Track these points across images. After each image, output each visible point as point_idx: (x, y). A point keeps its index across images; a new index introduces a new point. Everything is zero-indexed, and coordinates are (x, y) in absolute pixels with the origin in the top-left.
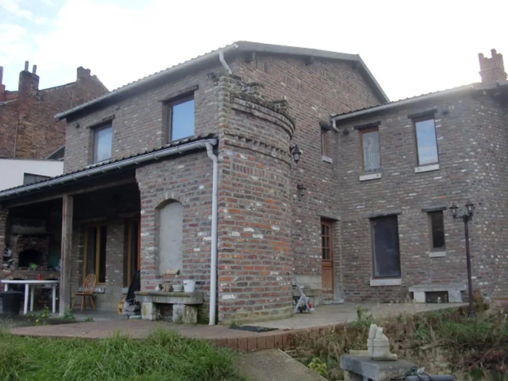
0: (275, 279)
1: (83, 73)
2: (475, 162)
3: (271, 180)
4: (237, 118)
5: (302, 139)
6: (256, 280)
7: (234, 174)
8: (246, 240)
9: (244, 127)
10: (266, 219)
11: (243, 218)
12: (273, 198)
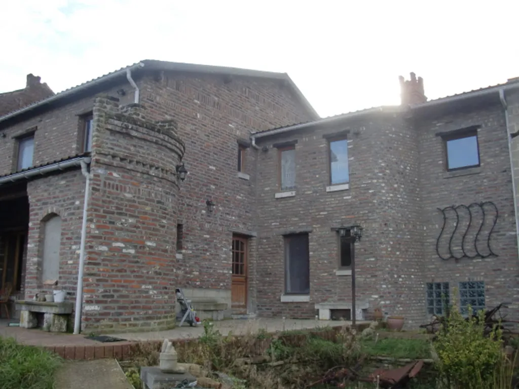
0: (147, 292)
1: (33, 80)
2: (382, 183)
3: (148, 197)
4: (111, 138)
5: (215, 156)
6: (125, 292)
7: (105, 192)
8: (114, 255)
9: (120, 146)
10: (138, 235)
11: (113, 233)
12: (150, 214)
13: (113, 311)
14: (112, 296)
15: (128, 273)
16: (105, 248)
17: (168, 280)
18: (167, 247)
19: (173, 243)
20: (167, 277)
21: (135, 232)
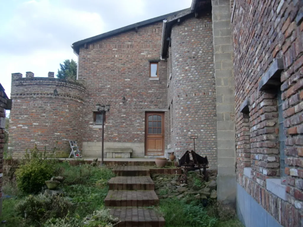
0: (34, 143)
3: (34, 106)
6: (23, 143)
7: (14, 107)
8: (19, 129)
9: (20, 90)
10: (29, 121)
11: (18, 122)
12: (35, 113)
13: (18, 149)
14: (18, 144)
15: (25, 135)
16: (15, 127)
17: (48, 138)
18: (47, 124)
19: (53, 122)
20: (47, 137)
21: (27, 120)
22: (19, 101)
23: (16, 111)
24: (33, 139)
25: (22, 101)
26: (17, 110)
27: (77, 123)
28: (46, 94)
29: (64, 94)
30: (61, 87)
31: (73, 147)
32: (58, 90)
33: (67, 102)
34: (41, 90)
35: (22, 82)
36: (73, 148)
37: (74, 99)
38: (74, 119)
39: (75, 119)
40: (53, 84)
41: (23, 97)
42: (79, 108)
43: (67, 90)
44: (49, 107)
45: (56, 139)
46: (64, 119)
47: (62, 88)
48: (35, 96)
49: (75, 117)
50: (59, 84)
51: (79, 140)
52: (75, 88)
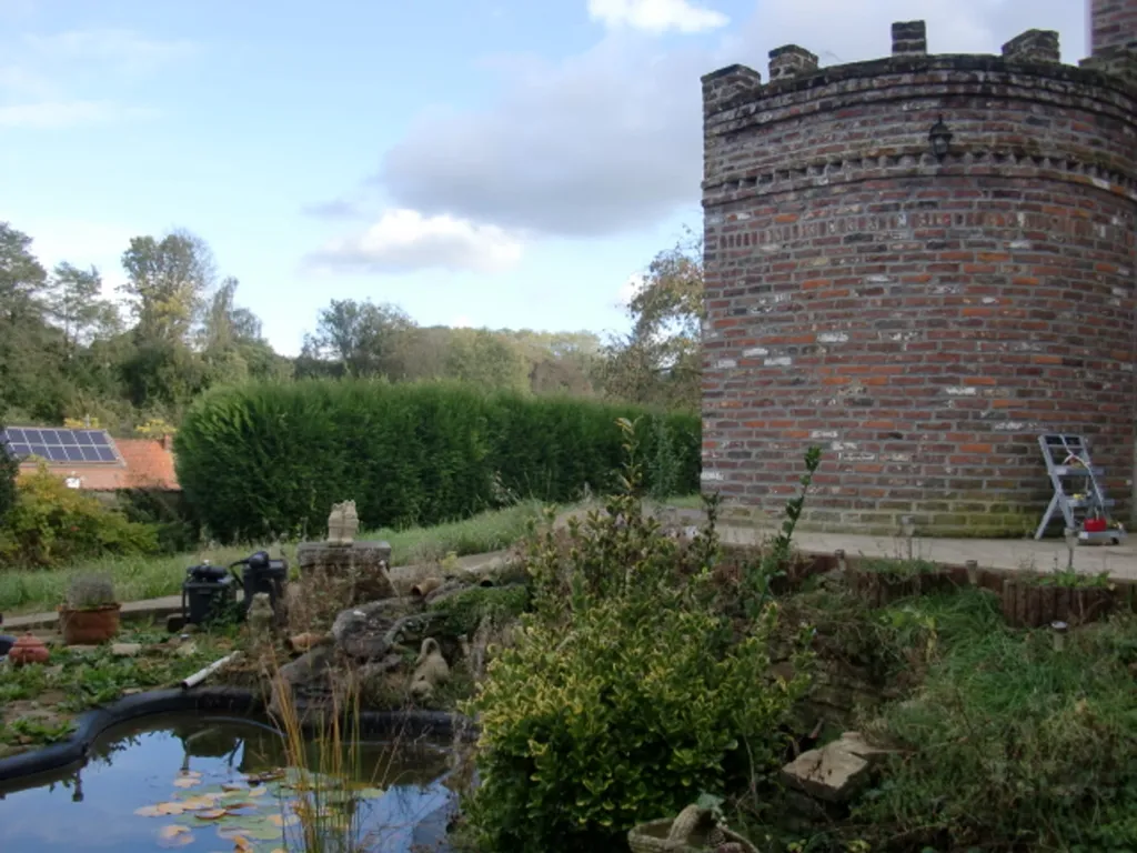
0: (828, 446)
3: (819, 237)
4: (729, 148)
6: (773, 447)
7: (724, 255)
8: (747, 374)
9: (745, 156)
10: (799, 324)
11: (743, 333)
12: (827, 273)
13: (748, 484)
14: (748, 455)
15: (778, 407)
16: (730, 363)
17: (907, 416)
18: (897, 337)
19: (931, 324)
20: (901, 410)
21: (790, 319)
22: (741, 216)
23: (734, 273)
24: (820, 426)
25: (757, 214)
26: (736, 266)
27: (1093, 321)
28: (883, 159)
29: (993, 143)
30: (974, 103)
31: (1062, 470)
32: (952, 125)
33: (1018, 195)
34: (852, 136)
35: (753, 108)
36: (1062, 478)
37: (1064, 173)
38: (1067, 295)
39: (1079, 297)
40: (922, 90)
41: (763, 189)
42: (1103, 230)
43: (1016, 120)
44: (904, 235)
45: (954, 423)
46: (1002, 302)
47: (981, 112)
48: (822, 180)
49: (1075, 285)
50: (961, 89)
51: (1105, 428)
52: (1069, 101)
